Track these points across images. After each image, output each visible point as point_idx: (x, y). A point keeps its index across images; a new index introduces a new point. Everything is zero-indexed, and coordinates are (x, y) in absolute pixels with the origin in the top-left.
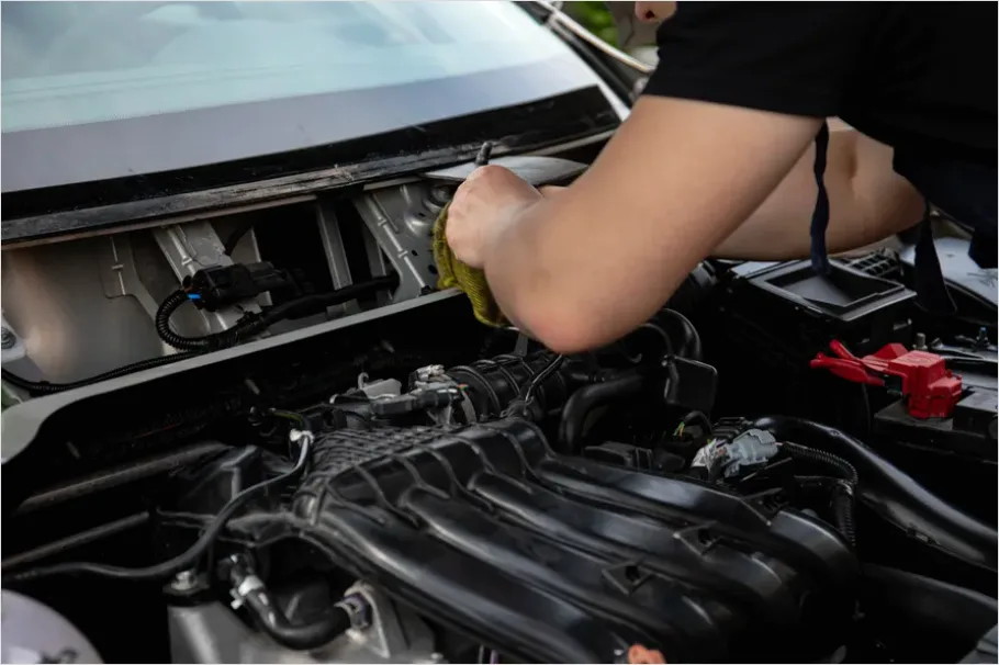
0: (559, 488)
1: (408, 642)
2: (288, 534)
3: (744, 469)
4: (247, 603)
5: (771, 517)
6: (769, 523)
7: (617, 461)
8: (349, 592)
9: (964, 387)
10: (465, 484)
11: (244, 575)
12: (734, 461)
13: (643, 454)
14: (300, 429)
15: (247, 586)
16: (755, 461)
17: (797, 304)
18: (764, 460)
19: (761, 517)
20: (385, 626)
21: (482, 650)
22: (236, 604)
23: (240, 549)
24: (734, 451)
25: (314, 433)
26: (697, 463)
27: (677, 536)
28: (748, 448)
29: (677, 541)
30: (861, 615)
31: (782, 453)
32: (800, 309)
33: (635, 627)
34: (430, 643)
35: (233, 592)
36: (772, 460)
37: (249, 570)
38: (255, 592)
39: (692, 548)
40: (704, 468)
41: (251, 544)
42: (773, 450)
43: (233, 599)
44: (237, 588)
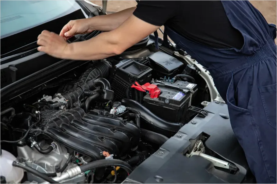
0: (88, 121)
1: (63, 151)
2: (40, 133)
3: (120, 114)
4: (34, 146)
5: (125, 124)
6: (125, 126)
7: (97, 114)
8: (52, 143)
9: (161, 91)
10: (71, 121)
11: (33, 141)
12: (118, 112)
13: (101, 112)
14: (37, 111)
15: (34, 143)
16: (122, 112)
17: (129, 74)
18: (124, 112)
19: (123, 124)
20: (59, 149)
21: (75, 152)
22: (32, 146)
23: (32, 136)
24: (118, 110)
25: (40, 111)
26: (111, 113)
27: (109, 130)
28: (120, 109)
29: (109, 131)
30: (141, 141)
31: (127, 110)
32: (129, 75)
33: (103, 148)
34: (67, 151)
35: (32, 144)
36: (125, 111)
37: (33, 140)
38: (36, 144)
39: (112, 132)
40: (113, 114)
41: (34, 136)
42: (125, 109)
43: (31, 145)
44: (32, 143)
